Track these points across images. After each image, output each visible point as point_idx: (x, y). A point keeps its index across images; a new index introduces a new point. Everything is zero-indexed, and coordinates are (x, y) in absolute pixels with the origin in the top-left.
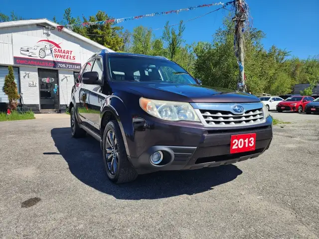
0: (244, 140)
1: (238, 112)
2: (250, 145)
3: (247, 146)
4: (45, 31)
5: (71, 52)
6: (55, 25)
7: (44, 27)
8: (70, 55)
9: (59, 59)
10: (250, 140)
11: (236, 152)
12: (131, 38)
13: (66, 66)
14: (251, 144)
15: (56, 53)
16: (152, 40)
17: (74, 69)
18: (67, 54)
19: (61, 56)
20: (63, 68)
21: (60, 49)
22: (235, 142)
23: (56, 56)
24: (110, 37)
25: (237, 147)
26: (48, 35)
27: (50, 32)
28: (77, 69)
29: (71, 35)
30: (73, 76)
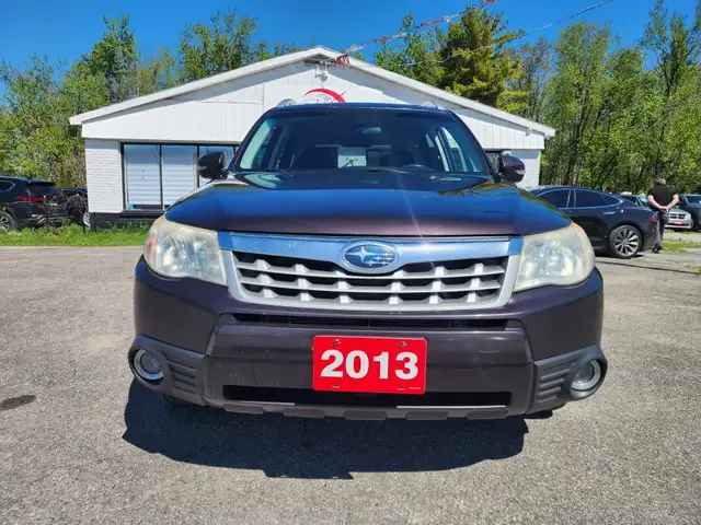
0: (372, 354)
1: (367, 266)
2: (399, 373)
3: (384, 374)
4: (319, 72)
6: (334, 55)
7: (318, 62)
10: (400, 357)
11: (336, 387)
12: (551, 58)
14: (407, 371)
16: (611, 52)
22: (332, 359)
24: (488, 62)
25: (340, 374)
26: (324, 78)
27: (326, 72)
29: (367, 73)
30: (364, 156)
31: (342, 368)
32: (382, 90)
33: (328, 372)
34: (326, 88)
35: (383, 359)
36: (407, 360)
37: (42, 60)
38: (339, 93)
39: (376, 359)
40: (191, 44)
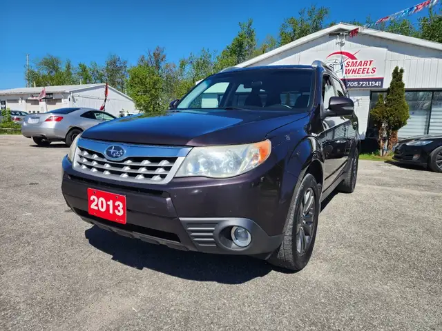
0: (107, 200)
2: (117, 212)
3: (111, 212)
4: (339, 40)
5: (371, 61)
6: (352, 28)
7: (339, 34)
8: (368, 67)
9: (351, 76)
10: (117, 204)
13: (359, 84)
14: (119, 211)
15: (348, 68)
17: (371, 87)
18: (365, 67)
19: (354, 71)
20: (354, 87)
21: (355, 61)
22: (94, 200)
23: (348, 72)
25: (96, 208)
26: (342, 44)
27: (344, 40)
28: (375, 86)
30: (369, 97)
31: (97, 205)
32: (387, 48)
33: (93, 206)
34: (343, 51)
35: (110, 203)
36: (119, 206)
37: (207, 51)
38: (352, 53)
39: (108, 203)
40: (286, 31)
